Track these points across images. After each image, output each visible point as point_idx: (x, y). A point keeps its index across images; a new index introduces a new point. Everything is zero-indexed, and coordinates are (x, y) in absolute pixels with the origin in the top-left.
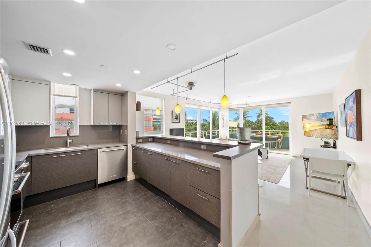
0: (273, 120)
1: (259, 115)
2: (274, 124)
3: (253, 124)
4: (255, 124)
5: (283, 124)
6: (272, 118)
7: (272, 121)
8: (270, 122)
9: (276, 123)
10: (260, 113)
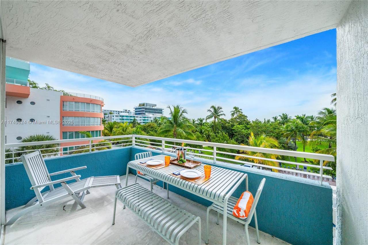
0: (247, 118)
1: (233, 113)
2: (248, 123)
3: (227, 123)
4: (229, 123)
5: (257, 123)
6: (246, 116)
7: (246, 120)
8: (244, 121)
9: (249, 122)
10: (234, 111)
